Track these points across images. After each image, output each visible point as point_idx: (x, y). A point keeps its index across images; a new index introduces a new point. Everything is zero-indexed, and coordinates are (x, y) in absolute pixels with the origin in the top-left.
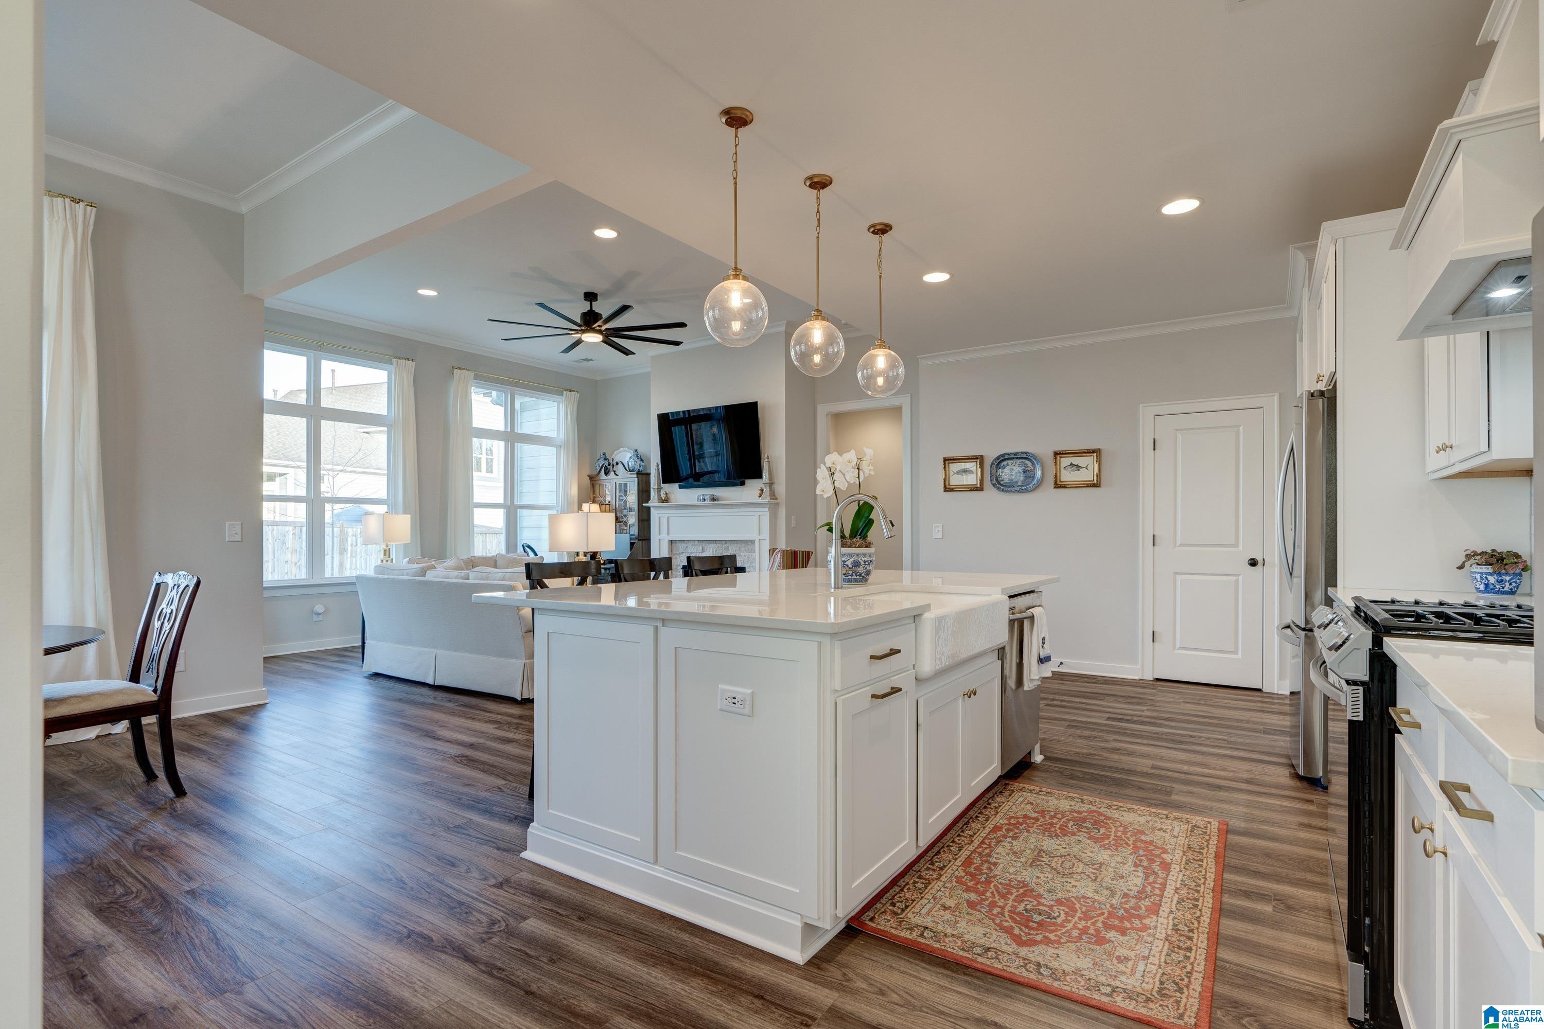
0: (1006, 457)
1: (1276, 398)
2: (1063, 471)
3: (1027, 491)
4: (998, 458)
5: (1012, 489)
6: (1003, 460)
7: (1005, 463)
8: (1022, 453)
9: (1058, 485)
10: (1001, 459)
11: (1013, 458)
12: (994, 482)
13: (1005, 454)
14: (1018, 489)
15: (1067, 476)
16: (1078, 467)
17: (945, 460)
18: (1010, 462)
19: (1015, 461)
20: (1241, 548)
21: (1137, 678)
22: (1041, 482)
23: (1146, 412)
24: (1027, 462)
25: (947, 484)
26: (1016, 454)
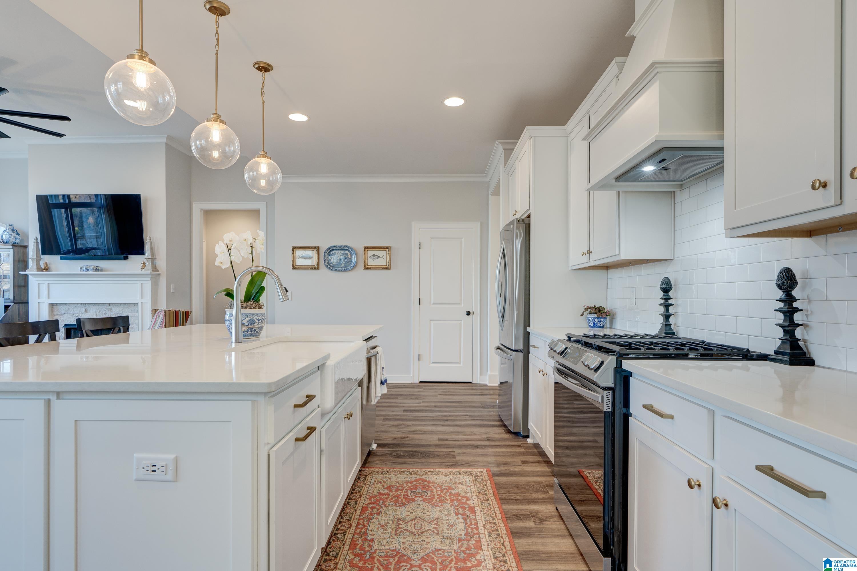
0: (334, 248)
1: (479, 224)
2: (369, 259)
3: (347, 270)
4: (329, 249)
5: (338, 269)
6: (332, 250)
7: (333, 252)
8: (344, 246)
9: (366, 268)
10: (331, 249)
11: (339, 249)
12: (327, 264)
13: (334, 246)
14: (341, 269)
15: (371, 262)
16: (378, 257)
17: (293, 248)
18: (336, 251)
19: (339, 251)
20: (462, 305)
21: (410, 382)
22: (356, 265)
23: (416, 226)
24: (347, 252)
25: (295, 264)
26: (340, 246)
